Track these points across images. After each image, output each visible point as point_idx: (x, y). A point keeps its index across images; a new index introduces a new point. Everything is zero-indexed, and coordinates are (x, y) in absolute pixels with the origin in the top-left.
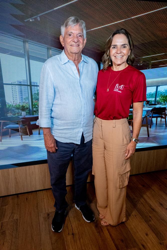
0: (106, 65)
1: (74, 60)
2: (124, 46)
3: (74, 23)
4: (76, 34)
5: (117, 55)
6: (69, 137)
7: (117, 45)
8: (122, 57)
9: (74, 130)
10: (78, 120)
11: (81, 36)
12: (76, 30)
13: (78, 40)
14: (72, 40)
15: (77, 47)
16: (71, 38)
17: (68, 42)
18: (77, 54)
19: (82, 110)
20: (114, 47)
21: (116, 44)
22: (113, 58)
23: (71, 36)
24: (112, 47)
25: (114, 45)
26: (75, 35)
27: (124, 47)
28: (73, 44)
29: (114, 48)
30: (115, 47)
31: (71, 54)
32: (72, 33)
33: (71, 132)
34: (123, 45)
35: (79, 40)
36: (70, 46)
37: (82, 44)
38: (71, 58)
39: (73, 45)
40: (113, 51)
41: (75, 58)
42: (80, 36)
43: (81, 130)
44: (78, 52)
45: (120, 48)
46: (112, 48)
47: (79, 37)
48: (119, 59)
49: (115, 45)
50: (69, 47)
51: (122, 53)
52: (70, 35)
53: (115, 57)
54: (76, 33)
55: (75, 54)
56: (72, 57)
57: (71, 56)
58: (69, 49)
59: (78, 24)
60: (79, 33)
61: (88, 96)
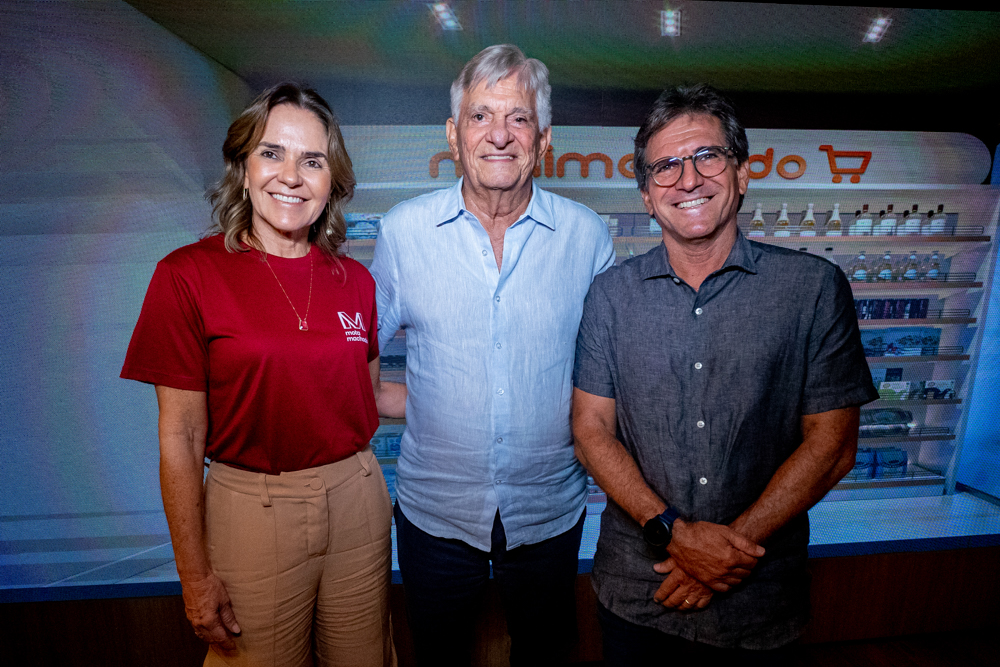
1: (494, 213)
3: (498, 67)
4: (504, 113)
6: (449, 517)
9: (467, 493)
11: (525, 120)
12: (503, 98)
13: (509, 134)
14: (485, 136)
15: (508, 164)
16: (481, 129)
17: (469, 146)
18: (506, 193)
20: (268, 153)
23: (484, 119)
24: (261, 149)
25: (271, 146)
26: (500, 117)
28: (488, 153)
30: (273, 152)
31: (481, 190)
32: (486, 108)
33: (454, 495)
35: (516, 134)
36: (480, 160)
37: (527, 150)
38: (485, 205)
39: (491, 155)
41: (498, 207)
42: (519, 120)
44: (510, 183)
46: (262, 154)
47: (517, 125)
50: (477, 165)
51: (304, 187)
52: (479, 117)
53: (271, 194)
54: (502, 108)
55: (498, 192)
56: (489, 200)
57: (485, 199)
58: (474, 172)
59: (515, 76)
60: (516, 110)
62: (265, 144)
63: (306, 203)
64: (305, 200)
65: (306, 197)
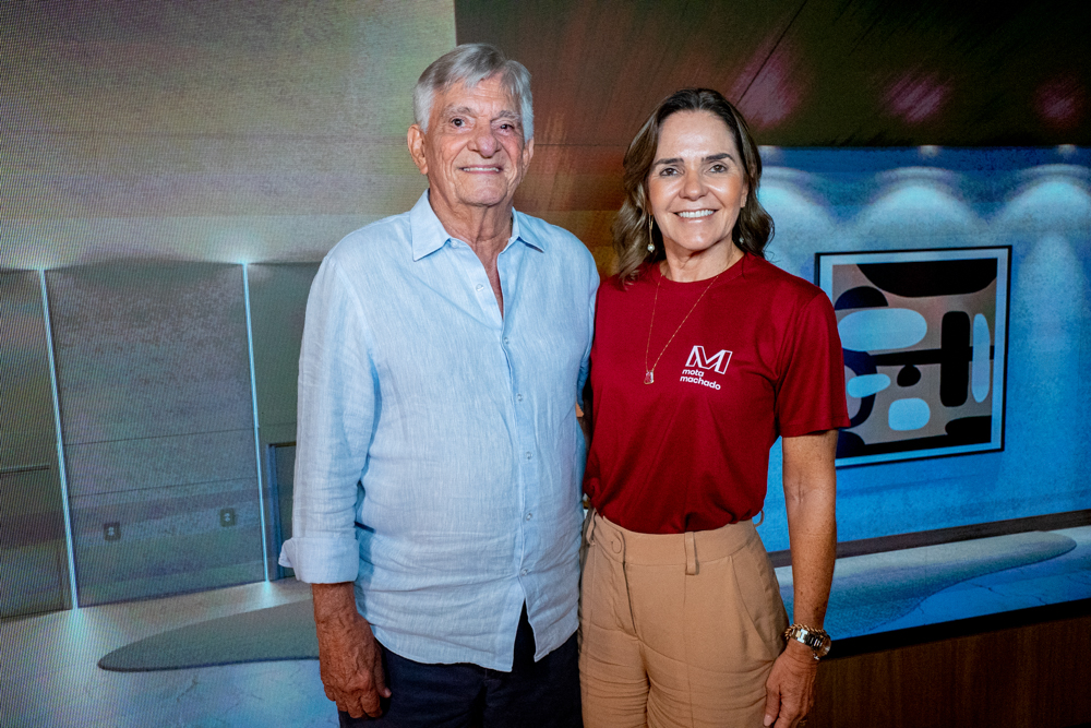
0: (635, 254)
1: (476, 235)
2: (716, 163)
3: (478, 68)
4: (489, 118)
5: (688, 208)
6: (452, 634)
7: (682, 160)
8: (709, 217)
9: (479, 597)
10: (496, 540)
11: (512, 127)
12: (489, 100)
13: (498, 142)
14: (467, 145)
15: (493, 177)
16: (463, 135)
17: (447, 155)
18: (491, 211)
19: (517, 486)
20: (667, 170)
21: (675, 156)
22: (666, 222)
23: (463, 124)
24: (660, 168)
25: (668, 162)
26: (484, 122)
27: (719, 168)
28: (471, 163)
29: (669, 172)
30: (674, 167)
31: (461, 208)
32: (467, 110)
33: (461, 603)
34: (711, 159)
35: (504, 142)
36: (458, 172)
37: (515, 161)
38: (464, 226)
39: (473, 166)
40: (665, 190)
41: (481, 229)
42: (506, 126)
43: (517, 593)
44: (497, 199)
45: (700, 173)
46: (661, 174)
47: (503, 132)
48: (696, 225)
49: (674, 160)
50: (455, 178)
51: (711, 196)
52: (458, 122)
53: (676, 214)
54: (486, 112)
55: (482, 209)
56: (469, 220)
57: (464, 219)
58: (452, 185)
59: (499, 75)
60: (503, 114)
61: (546, 412)
62: (661, 162)
63: (716, 213)
64: (715, 211)
65: (716, 208)
